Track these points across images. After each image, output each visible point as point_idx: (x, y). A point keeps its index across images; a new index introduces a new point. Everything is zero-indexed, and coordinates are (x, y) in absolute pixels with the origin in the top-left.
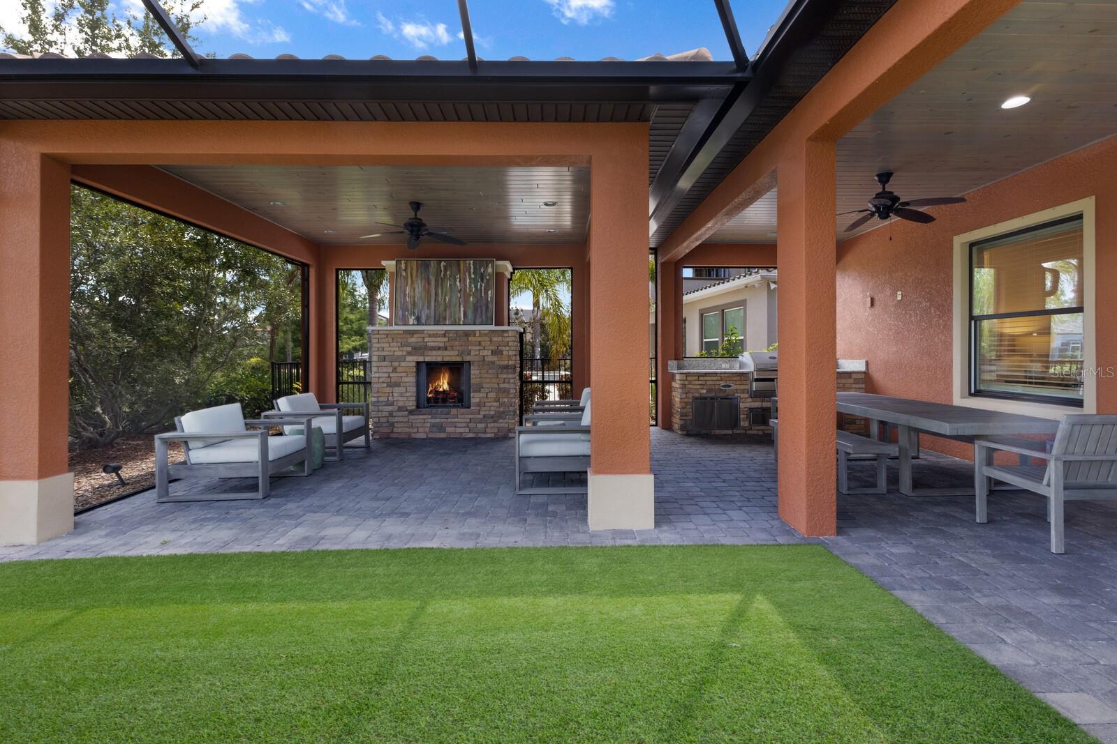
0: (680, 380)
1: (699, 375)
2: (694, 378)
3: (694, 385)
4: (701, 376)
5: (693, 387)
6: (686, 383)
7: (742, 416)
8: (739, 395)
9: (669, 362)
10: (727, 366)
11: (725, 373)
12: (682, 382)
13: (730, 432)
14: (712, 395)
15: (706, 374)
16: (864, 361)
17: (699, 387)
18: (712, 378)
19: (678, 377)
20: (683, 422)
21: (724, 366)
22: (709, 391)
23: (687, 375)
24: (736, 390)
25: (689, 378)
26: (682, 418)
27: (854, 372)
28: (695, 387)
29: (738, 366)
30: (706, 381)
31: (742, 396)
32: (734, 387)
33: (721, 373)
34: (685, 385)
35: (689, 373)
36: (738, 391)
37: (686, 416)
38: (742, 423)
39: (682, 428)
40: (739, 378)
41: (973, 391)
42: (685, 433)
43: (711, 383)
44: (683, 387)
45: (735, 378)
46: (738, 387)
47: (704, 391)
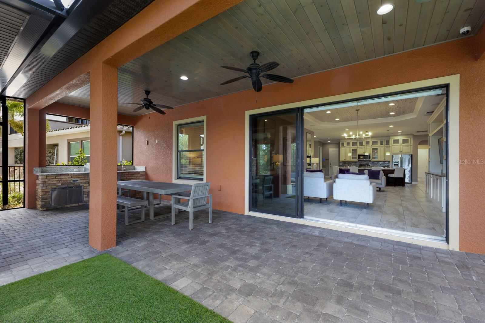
0: (41, 179)
1: (56, 176)
2: (52, 177)
3: (52, 181)
4: (57, 176)
5: (51, 182)
6: (46, 180)
7: (84, 196)
8: (83, 185)
9: (34, 169)
10: (77, 170)
11: (74, 174)
12: (43, 180)
13: (77, 205)
14: (66, 186)
15: (61, 175)
16: (145, 167)
17: (56, 182)
18: (65, 177)
19: (40, 177)
20: (43, 203)
21: (75, 170)
22: (62, 184)
23: (47, 176)
24: (81, 182)
25: (48, 178)
26: (42, 201)
27: (141, 172)
28: (53, 182)
29: (84, 170)
30: (61, 178)
31: (85, 185)
32: (79, 181)
33: (71, 174)
34: (45, 182)
35: (49, 175)
36: (83, 183)
37: (46, 199)
38: (84, 199)
39: (43, 207)
40: (83, 176)
41: (178, 177)
42: (45, 209)
43: (64, 179)
44: (44, 182)
45: (81, 176)
46: (83, 181)
47: (60, 184)
